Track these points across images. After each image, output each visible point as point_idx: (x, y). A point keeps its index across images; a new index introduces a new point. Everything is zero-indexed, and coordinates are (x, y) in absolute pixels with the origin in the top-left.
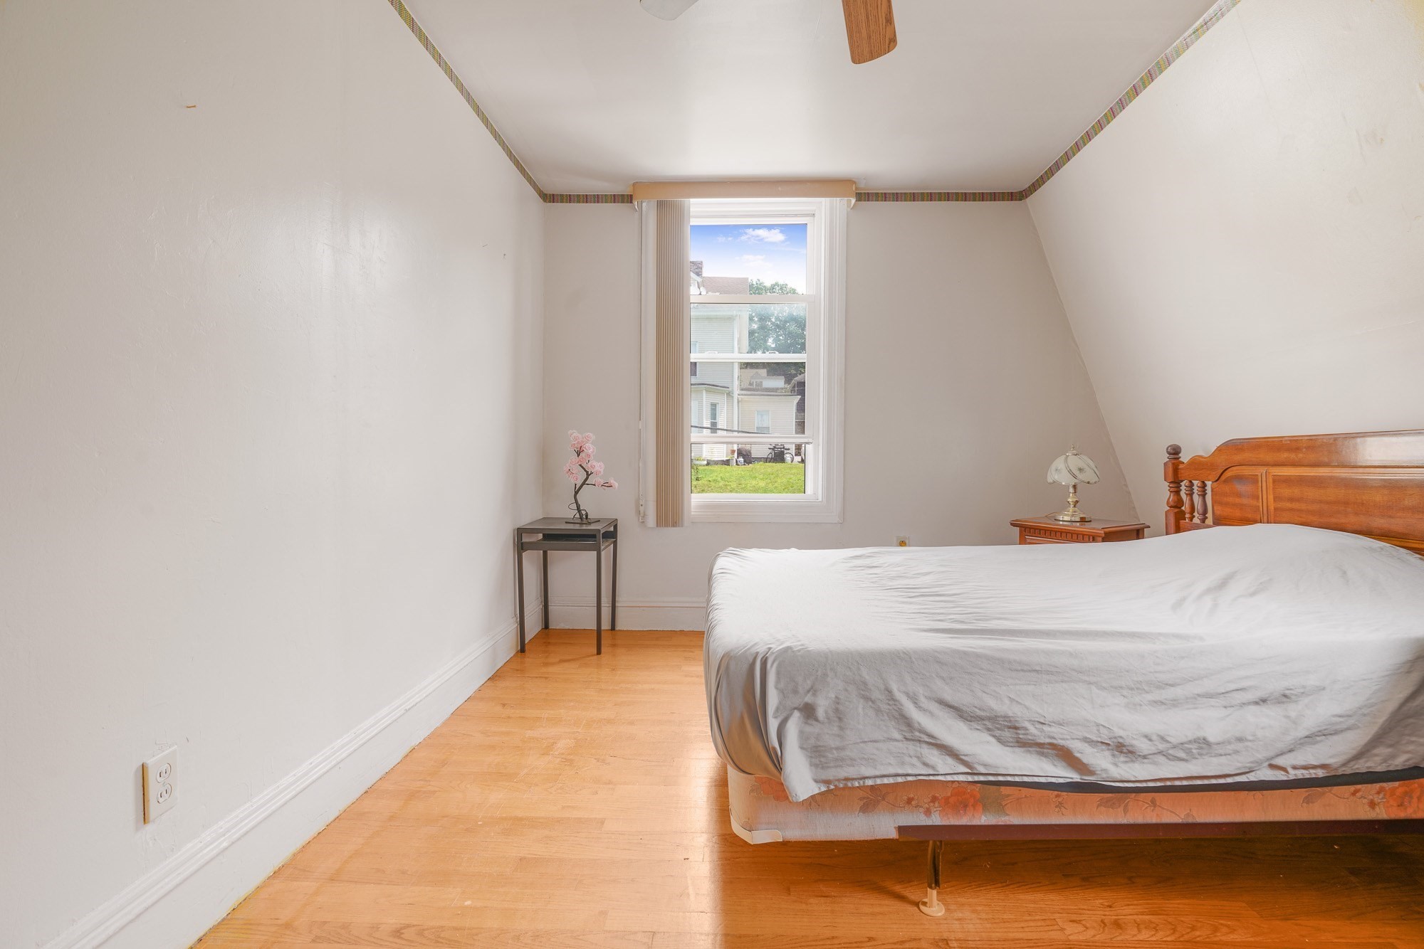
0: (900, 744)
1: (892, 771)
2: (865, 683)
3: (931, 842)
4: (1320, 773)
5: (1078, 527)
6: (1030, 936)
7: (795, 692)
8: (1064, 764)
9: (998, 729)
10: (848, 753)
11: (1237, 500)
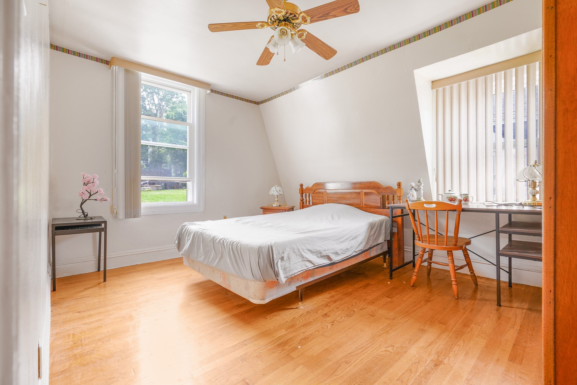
0: (301, 263)
1: (300, 270)
2: (294, 248)
3: (300, 290)
4: (360, 251)
5: (279, 208)
6: (322, 304)
7: (279, 254)
8: (328, 260)
9: (318, 254)
10: (291, 268)
11: (318, 198)
